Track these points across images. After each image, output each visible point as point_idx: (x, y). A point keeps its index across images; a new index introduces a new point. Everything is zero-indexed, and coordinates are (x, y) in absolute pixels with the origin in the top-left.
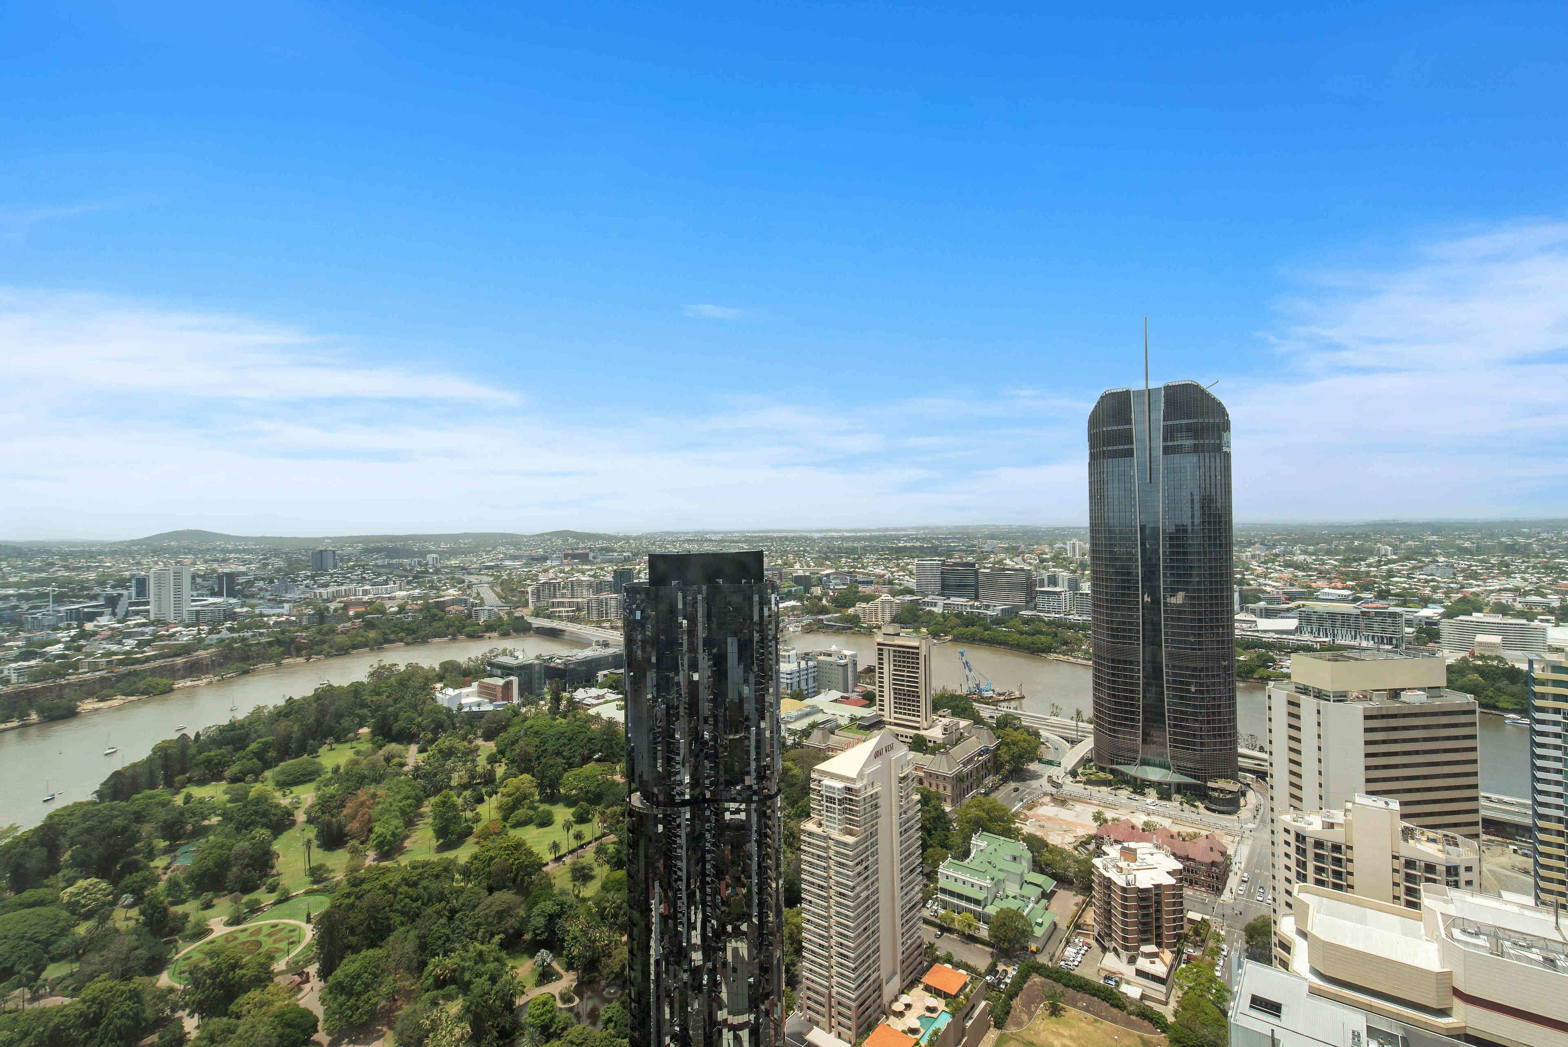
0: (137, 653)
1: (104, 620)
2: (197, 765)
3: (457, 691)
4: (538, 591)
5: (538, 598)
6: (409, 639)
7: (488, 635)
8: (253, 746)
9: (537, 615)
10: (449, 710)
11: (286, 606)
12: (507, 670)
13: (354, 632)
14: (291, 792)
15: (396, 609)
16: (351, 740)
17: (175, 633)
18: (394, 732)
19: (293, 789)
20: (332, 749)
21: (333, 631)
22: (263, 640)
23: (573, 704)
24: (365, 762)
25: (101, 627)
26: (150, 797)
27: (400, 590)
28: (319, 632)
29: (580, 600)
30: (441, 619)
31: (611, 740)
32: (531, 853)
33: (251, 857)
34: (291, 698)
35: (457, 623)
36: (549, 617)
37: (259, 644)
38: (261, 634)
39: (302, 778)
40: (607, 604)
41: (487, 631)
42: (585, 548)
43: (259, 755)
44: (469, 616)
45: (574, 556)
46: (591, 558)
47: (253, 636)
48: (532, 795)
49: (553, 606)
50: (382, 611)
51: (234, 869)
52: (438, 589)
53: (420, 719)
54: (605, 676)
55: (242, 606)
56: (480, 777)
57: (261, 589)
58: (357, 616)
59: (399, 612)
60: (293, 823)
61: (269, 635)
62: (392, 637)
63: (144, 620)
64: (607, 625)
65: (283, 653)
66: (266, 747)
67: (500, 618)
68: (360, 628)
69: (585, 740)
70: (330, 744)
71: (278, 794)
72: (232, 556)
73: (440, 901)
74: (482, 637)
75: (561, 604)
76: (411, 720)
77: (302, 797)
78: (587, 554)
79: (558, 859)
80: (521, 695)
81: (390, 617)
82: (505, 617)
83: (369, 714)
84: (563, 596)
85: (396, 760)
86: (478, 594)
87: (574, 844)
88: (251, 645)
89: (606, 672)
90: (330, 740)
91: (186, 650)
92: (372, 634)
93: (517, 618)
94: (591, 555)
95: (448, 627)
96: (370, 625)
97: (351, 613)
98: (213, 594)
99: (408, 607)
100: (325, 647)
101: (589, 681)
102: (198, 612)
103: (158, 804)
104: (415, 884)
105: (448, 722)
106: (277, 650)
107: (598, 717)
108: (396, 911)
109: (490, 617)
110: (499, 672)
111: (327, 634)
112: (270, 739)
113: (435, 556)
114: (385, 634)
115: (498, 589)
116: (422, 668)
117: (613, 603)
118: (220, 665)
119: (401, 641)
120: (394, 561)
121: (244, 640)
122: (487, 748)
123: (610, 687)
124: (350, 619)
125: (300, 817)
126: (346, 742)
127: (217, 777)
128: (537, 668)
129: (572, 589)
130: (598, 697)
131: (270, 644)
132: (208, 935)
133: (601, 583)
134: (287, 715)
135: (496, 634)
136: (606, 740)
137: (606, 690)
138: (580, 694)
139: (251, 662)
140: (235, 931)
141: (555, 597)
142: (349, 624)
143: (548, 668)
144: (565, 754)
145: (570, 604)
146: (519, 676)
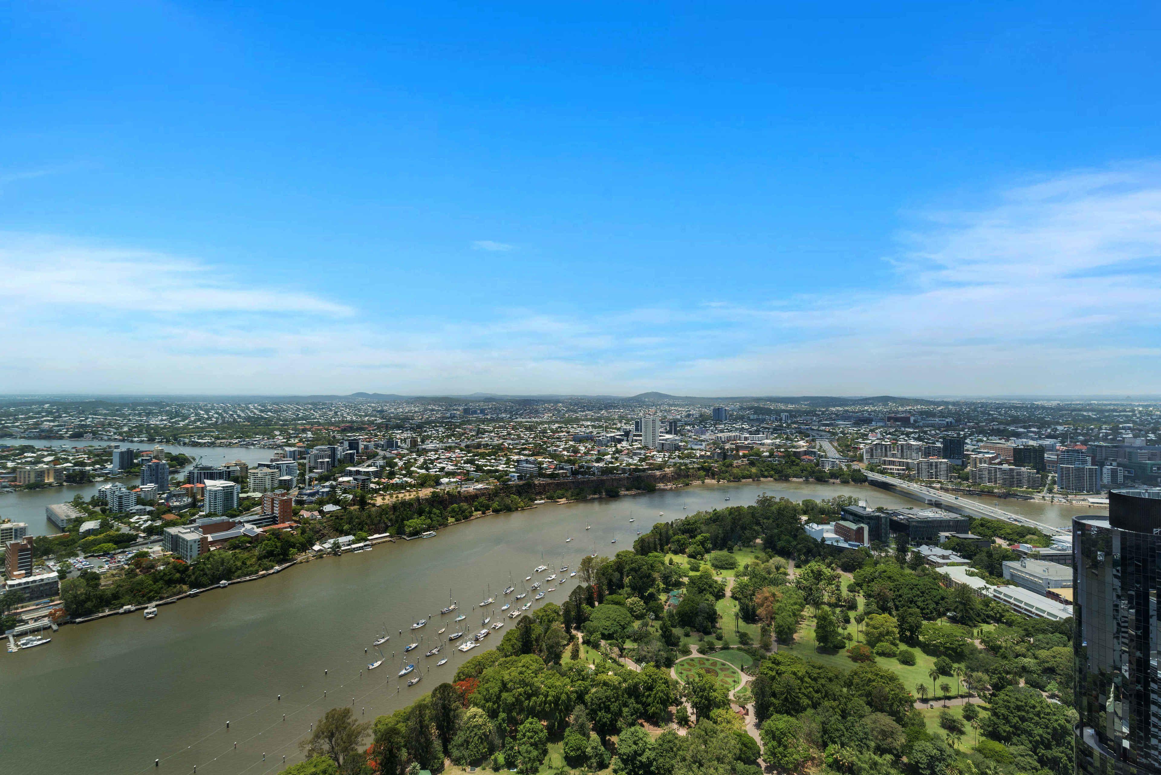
0: (640, 466)
1: (624, 444)
2: (673, 542)
3: (821, 527)
4: (872, 450)
5: (872, 455)
6: (777, 476)
7: (832, 481)
8: (699, 537)
9: (872, 470)
10: (815, 540)
11: (704, 444)
12: (858, 518)
13: (743, 467)
14: (721, 574)
15: (767, 454)
16: (752, 547)
17: (654, 455)
18: (778, 548)
19: (722, 571)
20: (740, 550)
21: (731, 465)
22: (696, 466)
23: (919, 560)
24: (763, 566)
25: (623, 447)
26: (656, 557)
27: (767, 439)
28: (724, 465)
29: (909, 461)
30: (797, 465)
31: (964, 604)
32: (903, 689)
33: (708, 613)
34: (715, 510)
35: (809, 468)
36: (883, 472)
37: (693, 468)
38: (694, 462)
39: (726, 566)
40: (936, 466)
41: (831, 478)
42: (905, 411)
43: (702, 543)
44: (817, 465)
45: (897, 419)
46: (912, 421)
47: (690, 463)
48: (893, 632)
49: (885, 464)
50: (758, 454)
51: (700, 618)
52: (792, 440)
53: (795, 543)
54: (947, 537)
55: (681, 441)
56: (845, 601)
57: (689, 431)
58: (744, 456)
59: (770, 457)
60: (723, 596)
61: (697, 463)
62: (766, 473)
63: (639, 446)
64: (938, 486)
65: (706, 476)
66: (705, 540)
67: (841, 469)
68: (747, 464)
69: (938, 597)
70: (740, 546)
71: (714, 572)
72: (673, 408)
73: (835, 700)
74: (827, 482)
75: (892, 463)
76: (789, 542)
77: (728, 578)
78: (909, 418)
79: (925, 701)
80: (870, 540)
81: (764, 459)
82: (845, 468)
83: (761, 530)
84: (894, 456)
85: (782, 570)
86: (821, 446)
87: (940, 693)
88: (690, 468)
89: (947, 534)
90: (739, 543)
91: (660, 467)
92: (754, 470)
93: (855, 470)
94: (912, 419)
95: (802, 471)
96: (752, 464)
97: (741, 454)
98: (667, 433)
99: (775, 454)
100: (727, 474)
101: (932, 541)
102: (663, 444)
103: (659, 561)
104: (815, 680)
105: (815, 550)
106: (702, 473)
107: (946, 578)
108: (803, 694)
109: (833, 467)
110: (851, 518)
111: (728, 467)
112: (708, 535)
113: (786, 414)
114: (762, 471)
115: (836, 444)
116: (792, 503)
117: (943, 467)
118: (676, 479)
119: (771, 477)
120: (760, 417)
121: (686, 465)
122: (847, 579)
123: (954, 549)
124: (740, 457)
125: (728, 593)
126: (748, 547)
127: (682, 552)
128: (883, 520)
129: (902, 451)
130: (944, 557)
131: (699, 469)
132: (689, 655)
133: (929, 447)
134: (714, 521)
135: (838, 481)
136: (961, 603)
137: (950, 552)
138: (924, 550)
139: (690, 479)
140: (703, 658)
141: (886, 456)
142: (739, 461)
143: (891, 521)
144: (919, 604)
145: (900, 464)
146: (868, 524)
